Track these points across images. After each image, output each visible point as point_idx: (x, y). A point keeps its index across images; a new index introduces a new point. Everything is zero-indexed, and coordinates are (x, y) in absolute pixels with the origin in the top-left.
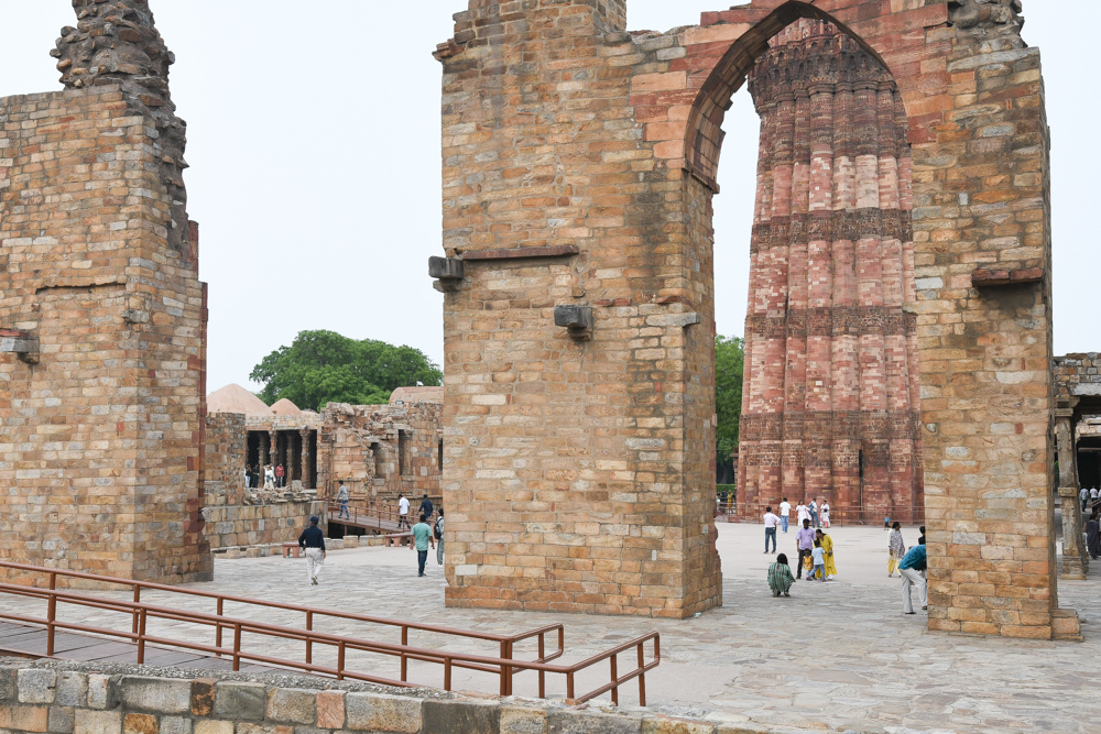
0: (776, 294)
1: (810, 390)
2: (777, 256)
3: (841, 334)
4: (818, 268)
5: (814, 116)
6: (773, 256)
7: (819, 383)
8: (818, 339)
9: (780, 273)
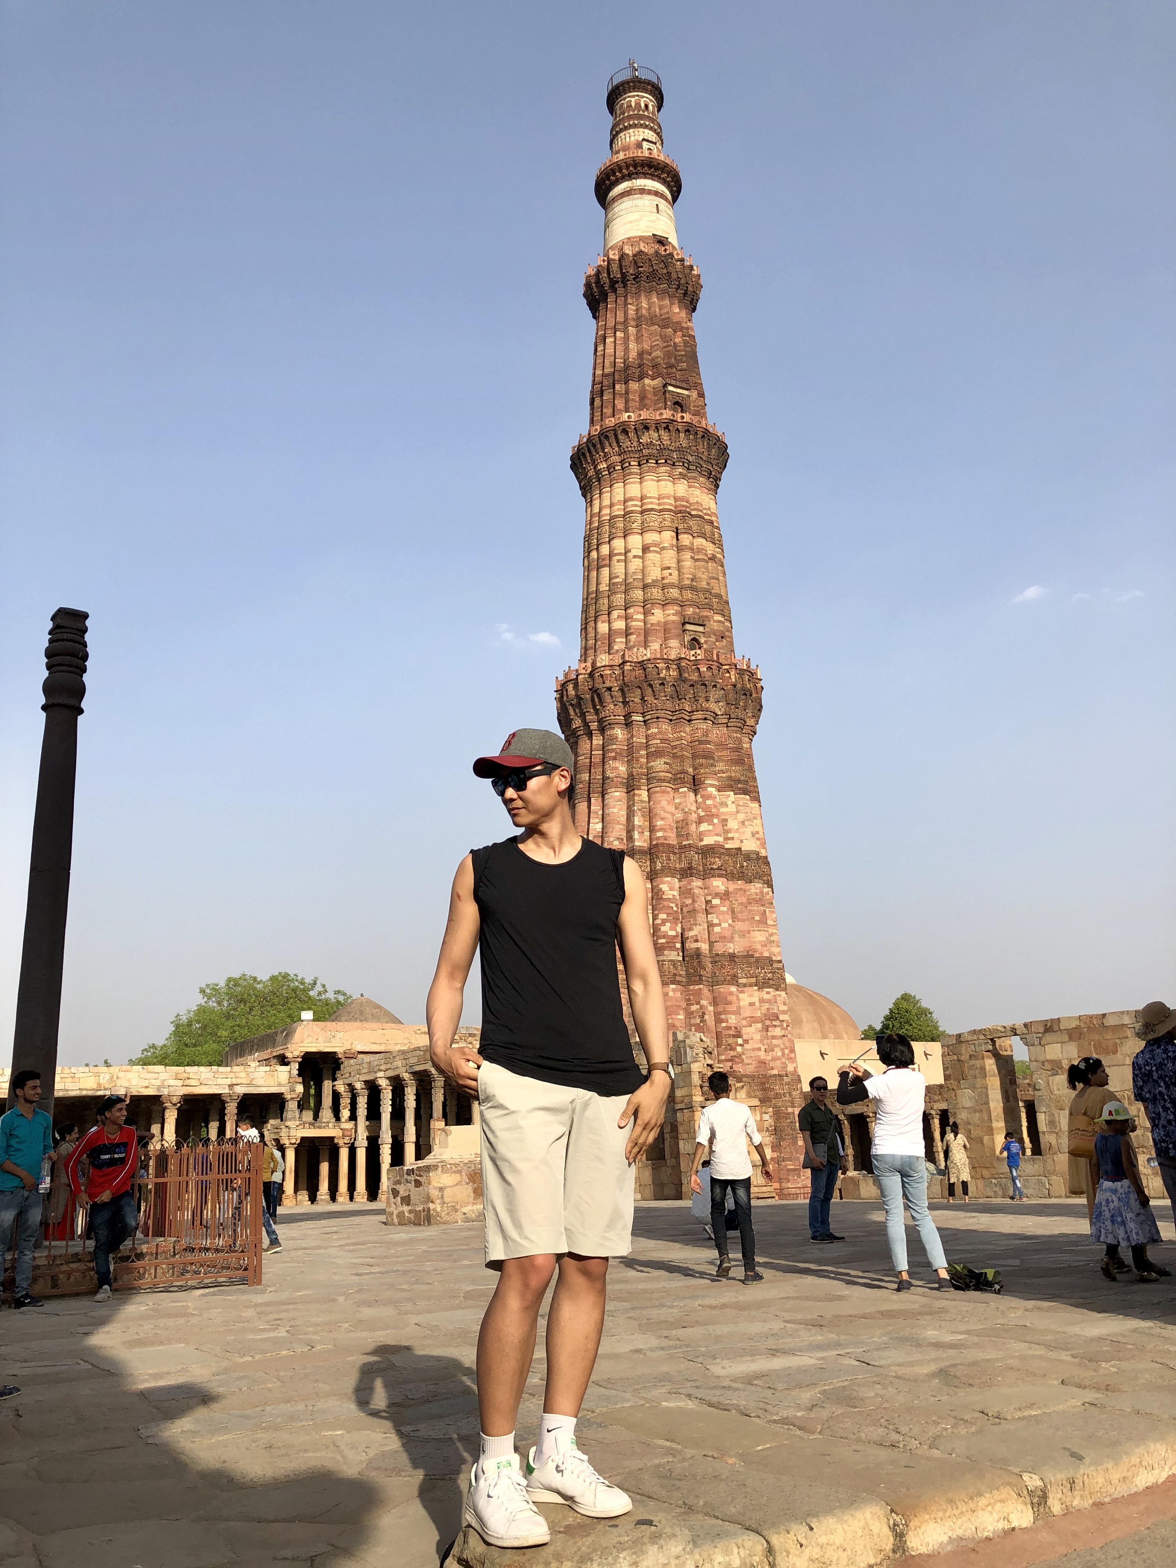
0: (673, 933)
1: (733, 1049)
2: (671, 889)
3: (751, 985)
4: (724, 909)
5: (701, 742)
6: (664, 887)
7: (740, 1041)
8: (733, 989)
9: (675, 909)
